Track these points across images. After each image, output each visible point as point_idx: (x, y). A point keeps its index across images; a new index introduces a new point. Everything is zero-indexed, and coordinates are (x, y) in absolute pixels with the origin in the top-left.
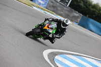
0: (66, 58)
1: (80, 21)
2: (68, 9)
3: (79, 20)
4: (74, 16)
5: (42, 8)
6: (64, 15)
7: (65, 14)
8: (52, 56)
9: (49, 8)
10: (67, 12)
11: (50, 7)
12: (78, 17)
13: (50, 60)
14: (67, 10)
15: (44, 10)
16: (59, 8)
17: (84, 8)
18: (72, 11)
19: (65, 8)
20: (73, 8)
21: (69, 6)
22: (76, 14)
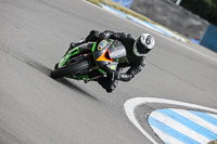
0: (173, 117)
1: (204, 37)
2: (178, 11)
3: (202, 34)
4: (191, 26)
5: (123, 8)
6: (169, 22)
7: (172, 21)
8: (144, 112)
9: (138, 9)
10: (175, 18)
11: (139, 6)
12: (200, 28)
13: (140, 121)
14: (176, 13)
15: (126, 12)
16: (159, 9)
17: (213, 8)
18: (187, 15)
19: (172, 9)
20: (189, 9)
21: (181, 4)
22: (196, 21)
